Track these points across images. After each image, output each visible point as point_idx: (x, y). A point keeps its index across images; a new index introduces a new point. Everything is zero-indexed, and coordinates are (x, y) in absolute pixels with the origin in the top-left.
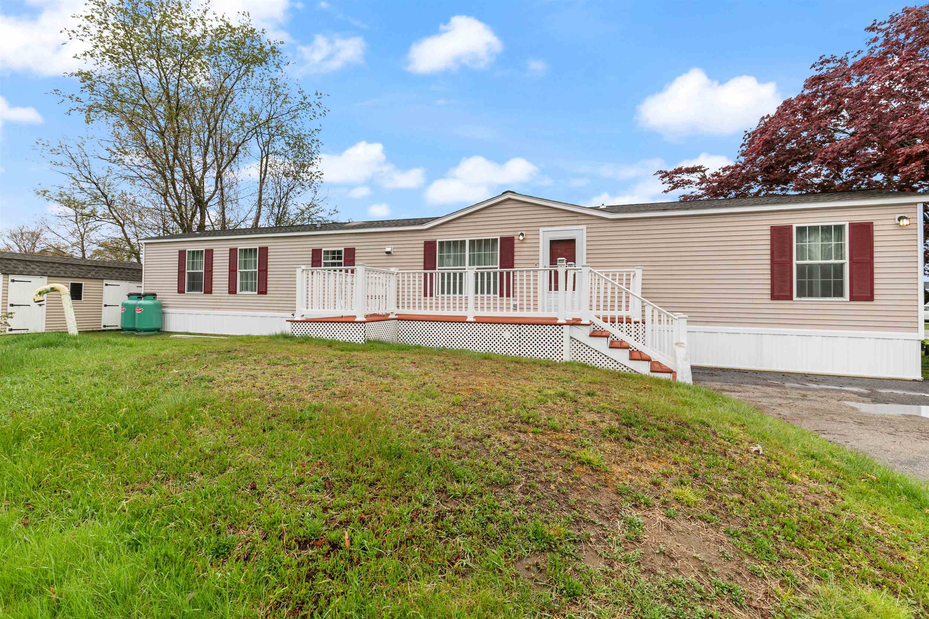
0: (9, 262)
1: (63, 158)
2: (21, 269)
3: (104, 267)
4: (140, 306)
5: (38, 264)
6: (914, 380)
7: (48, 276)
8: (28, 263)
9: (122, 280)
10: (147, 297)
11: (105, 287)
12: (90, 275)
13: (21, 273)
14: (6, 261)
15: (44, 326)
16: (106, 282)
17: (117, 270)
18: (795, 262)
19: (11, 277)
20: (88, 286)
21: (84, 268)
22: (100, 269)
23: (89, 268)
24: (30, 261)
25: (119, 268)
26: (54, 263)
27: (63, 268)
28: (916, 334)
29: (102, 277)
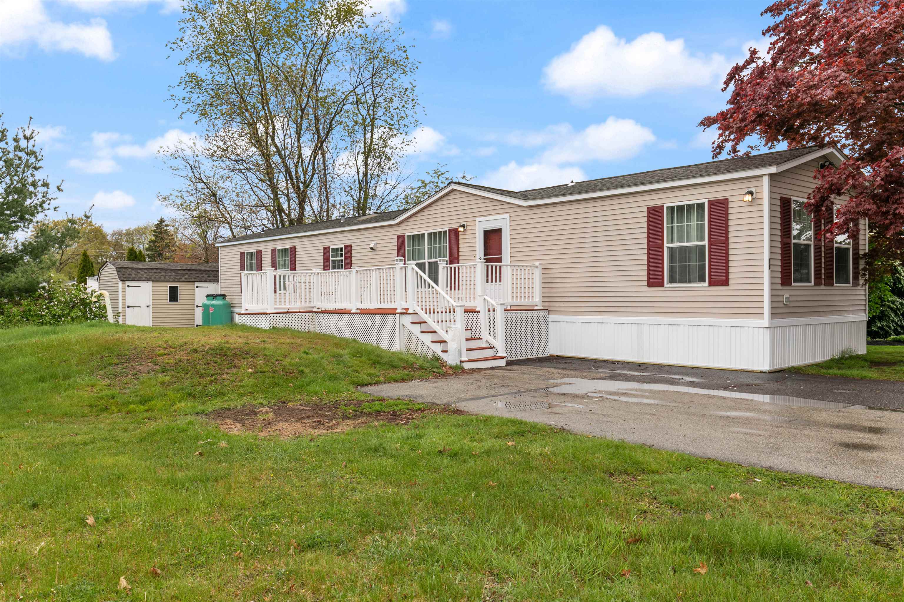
0: (126, 270)
1: (179, 162)
2: (133, 276)
3: (196, 270)
4: (213, 306)
5: (146, 271)
6: (762, 372)
7: (153, 281)
8: (139, 271)
9: (210, 281)
10: (218, 297)
11: (196, 289)
12: (183, 279)
13: (133, 280)
14: (124, 270)
15: (151, 322)
16: (197, 284)
17: (207, 272)
18: (666, 245)
19: (127, 283)
20: (183, 288)
21: (179, 272)
22: (192, 272)
23: (184, 272)
24: (140, 269)
25: (208, 271)
26: (157, 269)
27: (163, 273)
28: (761, 321)
29: (193, 280)
